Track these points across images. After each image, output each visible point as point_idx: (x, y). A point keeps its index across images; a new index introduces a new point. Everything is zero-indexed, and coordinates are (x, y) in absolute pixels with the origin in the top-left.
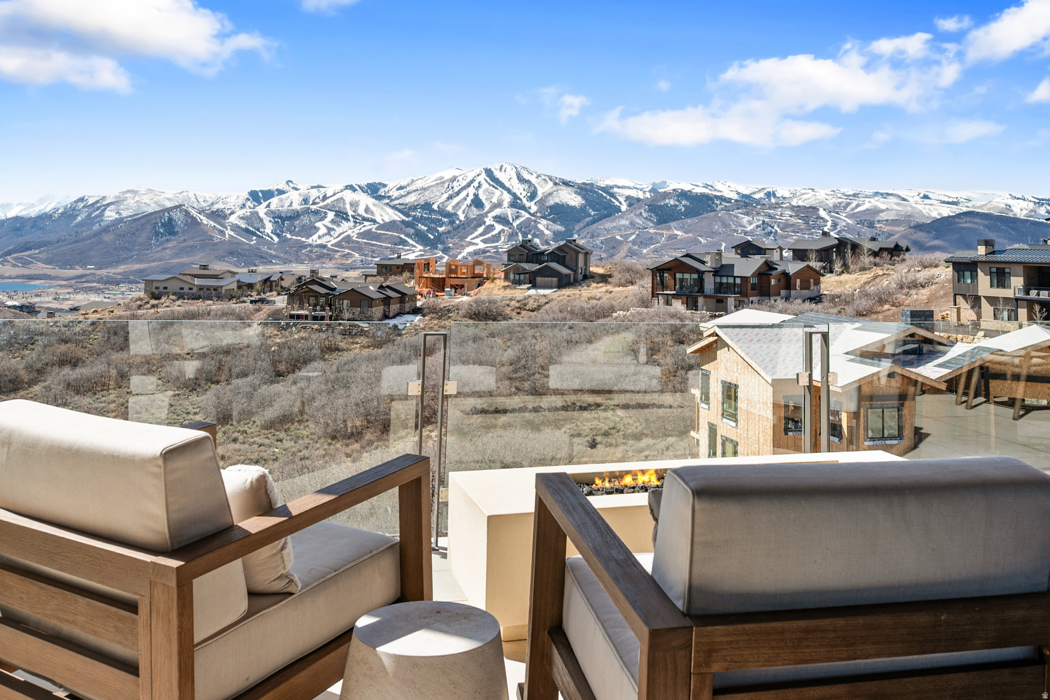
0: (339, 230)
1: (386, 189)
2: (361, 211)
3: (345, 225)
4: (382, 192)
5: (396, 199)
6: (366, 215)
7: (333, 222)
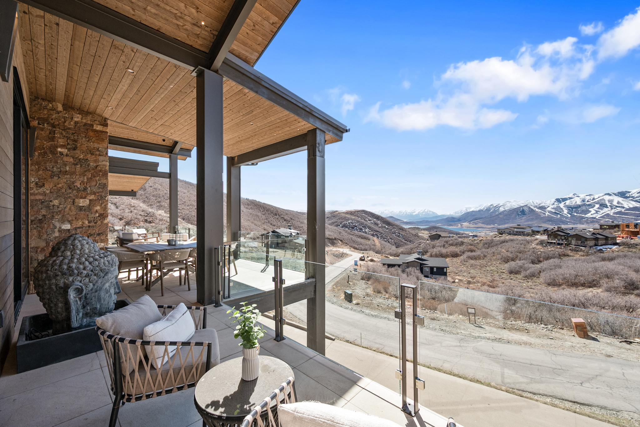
0: (602, 212)
1: (630, 194)
2: (615, 203)
3: (605, 210)
4: (628, 195)
5: (637, 197)
6: (618, 205)
7: (598, 208)
